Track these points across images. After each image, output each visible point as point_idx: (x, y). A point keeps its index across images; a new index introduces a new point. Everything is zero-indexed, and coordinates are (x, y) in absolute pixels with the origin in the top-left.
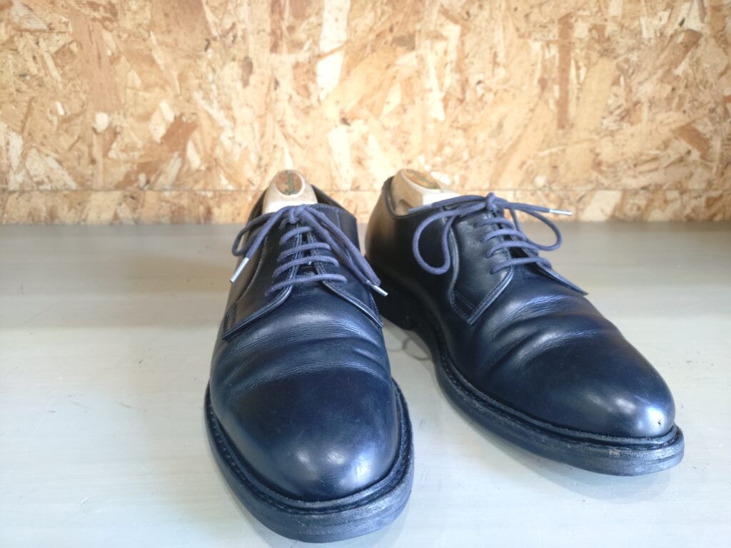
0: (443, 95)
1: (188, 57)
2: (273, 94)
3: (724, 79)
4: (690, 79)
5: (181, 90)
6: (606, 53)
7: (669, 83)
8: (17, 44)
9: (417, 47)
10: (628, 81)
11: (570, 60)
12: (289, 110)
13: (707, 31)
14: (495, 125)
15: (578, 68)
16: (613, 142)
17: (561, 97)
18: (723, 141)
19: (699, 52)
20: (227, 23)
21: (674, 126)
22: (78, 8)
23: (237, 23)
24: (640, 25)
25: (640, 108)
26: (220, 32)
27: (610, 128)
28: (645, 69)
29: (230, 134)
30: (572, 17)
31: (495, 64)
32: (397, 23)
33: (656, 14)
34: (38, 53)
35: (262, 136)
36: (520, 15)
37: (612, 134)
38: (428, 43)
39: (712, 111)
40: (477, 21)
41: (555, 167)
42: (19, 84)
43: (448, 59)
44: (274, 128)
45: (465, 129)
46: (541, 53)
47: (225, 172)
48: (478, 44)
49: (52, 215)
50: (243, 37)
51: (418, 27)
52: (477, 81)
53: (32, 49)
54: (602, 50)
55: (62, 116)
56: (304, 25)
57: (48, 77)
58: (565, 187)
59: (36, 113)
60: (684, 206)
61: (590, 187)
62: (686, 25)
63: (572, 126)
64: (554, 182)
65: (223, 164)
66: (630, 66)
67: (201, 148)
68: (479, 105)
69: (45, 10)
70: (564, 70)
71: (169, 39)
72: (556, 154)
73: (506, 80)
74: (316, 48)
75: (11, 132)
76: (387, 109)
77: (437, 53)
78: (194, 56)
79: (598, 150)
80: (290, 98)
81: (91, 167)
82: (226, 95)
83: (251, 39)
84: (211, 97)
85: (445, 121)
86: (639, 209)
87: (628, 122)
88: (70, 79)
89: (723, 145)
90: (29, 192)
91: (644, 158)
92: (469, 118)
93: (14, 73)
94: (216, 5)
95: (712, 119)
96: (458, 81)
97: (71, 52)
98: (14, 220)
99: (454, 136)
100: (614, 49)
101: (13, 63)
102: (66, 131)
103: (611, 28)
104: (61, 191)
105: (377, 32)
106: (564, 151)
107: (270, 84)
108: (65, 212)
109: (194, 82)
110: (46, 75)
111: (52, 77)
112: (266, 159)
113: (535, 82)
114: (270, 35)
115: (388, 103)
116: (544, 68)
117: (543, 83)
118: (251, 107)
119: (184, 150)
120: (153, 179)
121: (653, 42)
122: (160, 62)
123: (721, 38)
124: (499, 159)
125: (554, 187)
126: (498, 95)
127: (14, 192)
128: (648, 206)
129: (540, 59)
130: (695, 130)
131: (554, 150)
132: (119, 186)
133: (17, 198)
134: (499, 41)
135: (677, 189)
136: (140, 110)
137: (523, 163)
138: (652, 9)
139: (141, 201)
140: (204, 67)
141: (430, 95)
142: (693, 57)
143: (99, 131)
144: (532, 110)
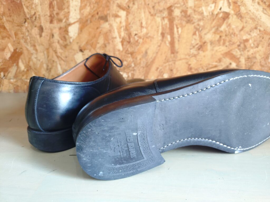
0: (121, 40)
1: (18, 26)
2: (52, 40)
3: (242, 32)
4: (227, 32)
5: (16, 39)
6: (189, 21)
7: (218, 34)
9: (108, 20)
10: (200, 33)
11: (174, 25)
12: (58, 46)
13: (232, 12)
14: (144, 52)
15: (177, 28)
16: (196, 59)
17: (171, 40)
18: (245, 59)
19: (230, 21)
20: (33, 12)
21: (223, 52)
23: (36, 12)
24: (202, 10)
25: (207, 45)
26: (30, 15)
27: (194, 53)
28: (207, 28)
29: (35, 56)
30: (172, 7)
31: (142, 27)
32: (100, 11)
33: (208, 5)
35: (48, 57)
36: (151, 6)
37: (195, 56)
38: (113, 19)
39: (239, 46)
40: (133, 9)
41: (172, 70)
43: (122, 25)
44: (53, 54)
45: (132, 54)
46: (161, 22)
47: (34, 71)
48: (134, 19)
51: (108, 12)
52: (135, 34)
54: (187, 21)
56: (62, 13)
62: (222, 10)
63: (177, 52)
65: (33, 68)
66: (200, 27)
67: (24, 61)
68: (137, 44)
70: (171, 29)
71: (10, 19)
72: (172, 65)
73: (147, 34)
74: (68, 21)
76: (98, 46)
77: (117, 23)
78: (20, 25)
79: (190, 63)
80: (59, 41)
82: (33, 41)
83: (42, 19)
84: (28, 42)
85: (123, 50)
87: (202, 50)
89: (246, 61)
91: (211, 66)
92: (133, 49)
94: (28, 5)
95: (239, 49)
96: (127, 34)
99: (127, 57)
100: (192, 20)
103: (190, 11)
105: (92, 15)
106: (174, 63)
107: (50, 36)
109: (21, 36)
112: (50, 66)
113: (160, 34)
114: (49, 17)
115: (98, 43)
116: (163, 28)
117: (163, 35)
118: (43, 45)
119: (18, 63)
120: (6, 74)
121: (209, 17)
122: (7, 28)
123: (239, 15)
124: (147, 67)
126: (144, 40)
129: (160, 24)
130: (232, 54)
134: (143, 18)
136: (1, 47)
137: (157, 68)
138: (207, 3)
139: (2, 83)
140: (24, 29)
141: (115, 40)
142: (227, 23)
144: (159, 46)
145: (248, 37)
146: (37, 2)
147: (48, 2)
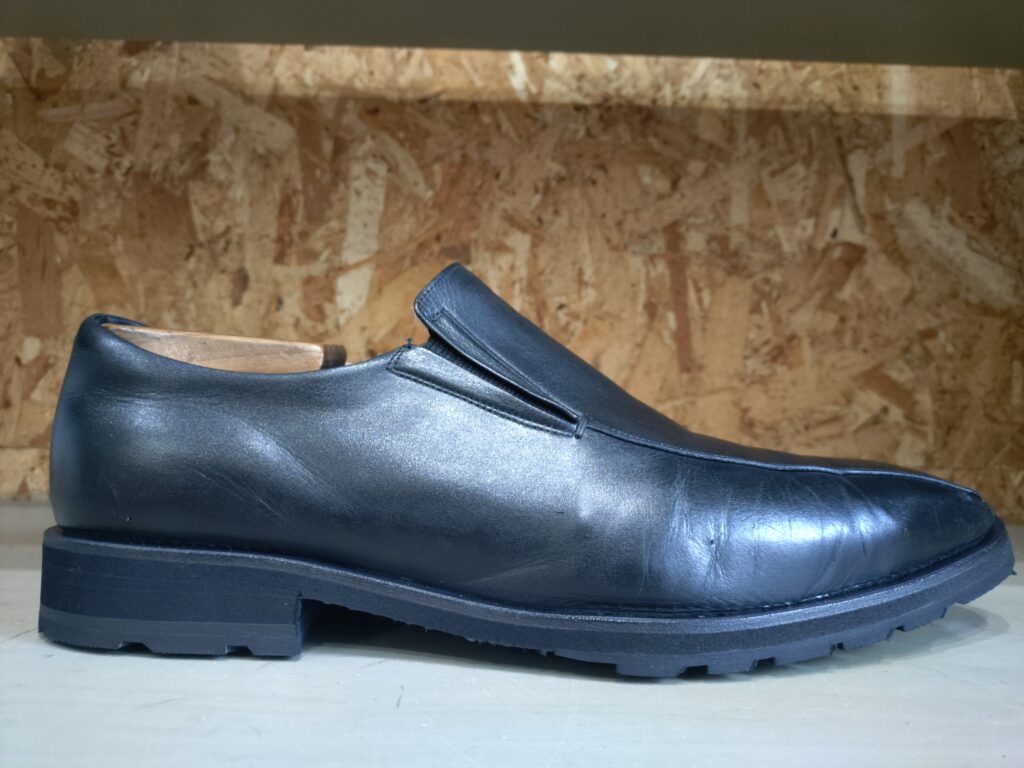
1: (162, 266)
2: (276, 316)
3: (912, 308)
4: (864, 306)
5: (146, 310)
6: (736, 270)
7: (833, 311)
9: (473, 260)
10: (773, 307)
11: (685, 279)
13: (872, 245)
15: (699, 290)
16: (766, 392)
17: (679, 328)
18: (932, 393)
19: (868, 271)
20: (220, 225)
21: (855, 371)
22: (28, 205)
23: (233, 227)
24: (776, 236)
25: (799, 345)
26: (208, 237)
27: (758, 373)
28: (794, 292)
30: (680, 226)
31: (581, 282)
32: (446, 231)
33: (795, 223)
36: (610, 222)
37: (762, 381)
38: (487, 255)
39: (906, 350)
40: (553, 229)
43: (516, 276)
46: (643, 271)
48: (556, 258)
51: (474, 235)
52: (556, 305)
54: (729, 267)
56: (321, 231)
62: (840, 237)
63: (701, 368)
66: (772, 289)
68: (564, 337)
70: (679, 292)
71: (139, 245)
72: (684, 408)
73: (598, 305)
74: (336, 259)
77: (500, 269)
78: (171, 267)
79: (745, 404)
80: (298, 322)
82: (208, 317)
83: (250, 250)
84: (188, 318)
87: (783, 363)
89: (935, 400)
91: (818, 416)
94: (208, 203)
95: (908, 362)
96: (531, 304)
97: (9, 258)
100: (745, 268)
103: (736, 239)
105: (419, 241)
106: (693, 403)
107: (270, 303)
109: (166, 299)
113: (640, 308)
114: (275, 241)
116: (650, 290)
117: (651, 309)
121: (800, 258)
122: (124, 273)
123: (897, 255)
126: (590, 324)
129: (643, 277)
130: (887, 378)
131: (679, 403)
134: (584, 255)
138: (789, 216)
140: (181, 280)
142: (860, 277)
143: (24, 361)
144: (640, 345)
145: (934, 322)
146: (238, 197)
147: (278, 197)
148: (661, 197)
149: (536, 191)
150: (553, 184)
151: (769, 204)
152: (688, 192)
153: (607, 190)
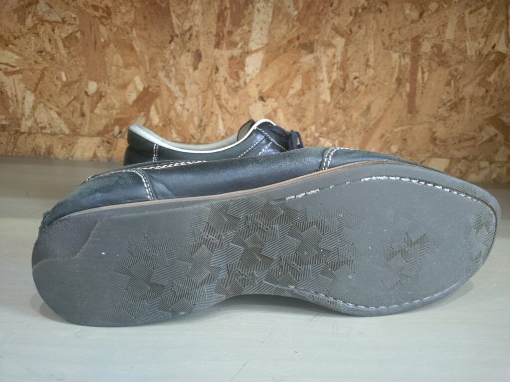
0: (331, 84)
1: (157, 47)
2: (214, 77)
4: (498, 85)
5: (150, 70)
6: (443, 63)
7: (484, 87)
8: (39, 30)
9: (315, 51)
10: (456, 83)
11: (418, 67)
12: (224, 89)
14: (365, 107)
15: (423, 73)
16: (445, 124)
17: (411, 91)
19: (505, 67)
20: (187, 26)
21: (486, 117)
22: (84, 8)
23: (193, 27)
24: (465, 46)
25: (464, 102)
26: (181, 31)
27: (443, 115)
28: (468, 76)
29: (182, 102)
30: (420, 38)
31: (367, 66)
32: (303, 34)
33: (476, 40)
34: (53, 37)
35: (204, 105)
36: (386, 34)
37: (445, 119)
38: (322, 49)
40: (357, 36)
41: (405, 140)
42: (37, 58)
44: (213, 100)
45: (344, 109)
46: (398, 61)
47: (175, 128)
48: (357, 52)
49: (49, 151)
50: (196, 36)
51: (317, 37)
52: (353, 77)
53: (49, 35)
54: (440, 62)
55: (65, 82)
56: (239, 31)
57: (58, 54)
58: (411, 154)
59: (46, 78)
60: (491, 173)
61: (428, 155)
62: (496, 48)
63: (417, 112)
64: (403, 150)
65: (174, 123)
66: (458, 74)
67: (160, 111)
68: (355, 93)
69: (61, 8)
70: (414, 73)
71: (145, 34)
72: (406, 130)
73: (374, 78)
74: (246, 47)
75: (27, 91)
76: (292, 92)
77: (328, 56)
78: (162, 47)
79: (434, 130)
80: (226, 80)
81: (81, 119)
82: (181, 75)
83: (202, 38)
84: (171, 76)
85: (331, 103)
86: (461, 172)
87: (455, 112)
88: (73, 57)
90: (34, 134)
91: (465, 137)
92: (348, 102)
93: (34, 49)
94: (180, 12)
96: (341, 76)
97: (76, 38)
98: (21, 153)
99: (336, 113)
100: (448, 61)
101: (34, 43)
102: (66, 92)
103: (446, 47)
104: (58, 134)
105: (288, 39)
106: (411, 128)
107: (212, 69)
108: (59, 150)
109: (160, 65)
110: (57, 53)
111: (60, 54)
112: (205, 121)
113: (394, 80)
114: (215, 36)
115: (292, 88)
116: (400, 71)
117: (399, 82)
118: (198, 84)
119: (149, 111)
120: (124, 130)
121: (474, 58)
122: (137, 49)
124: (367, 132)
125: (403, 153)
126: (368, 87)
127: (24, 133)
128: (467, 171)
129: (398, 65)
130: (501, 120)
131: (405, 128)
132: (99, 134)
133: (26, 138)
134: (371, 51)
135: (487, 160)
136: (120, 81)
137: (383, 136)
138: (474, 36)
139: (114, 145)
140: (167, 55)
141: (322, 84)
142: (500, 70)
143: (89, 94)
144: (391, 99)
146: (196, 9)
147: (217, 11)
148: (413, 22)
149: (351, 14)
150: (360, 11)
151: (466, 29)
152: (426, 20)
153: (387, 16)
